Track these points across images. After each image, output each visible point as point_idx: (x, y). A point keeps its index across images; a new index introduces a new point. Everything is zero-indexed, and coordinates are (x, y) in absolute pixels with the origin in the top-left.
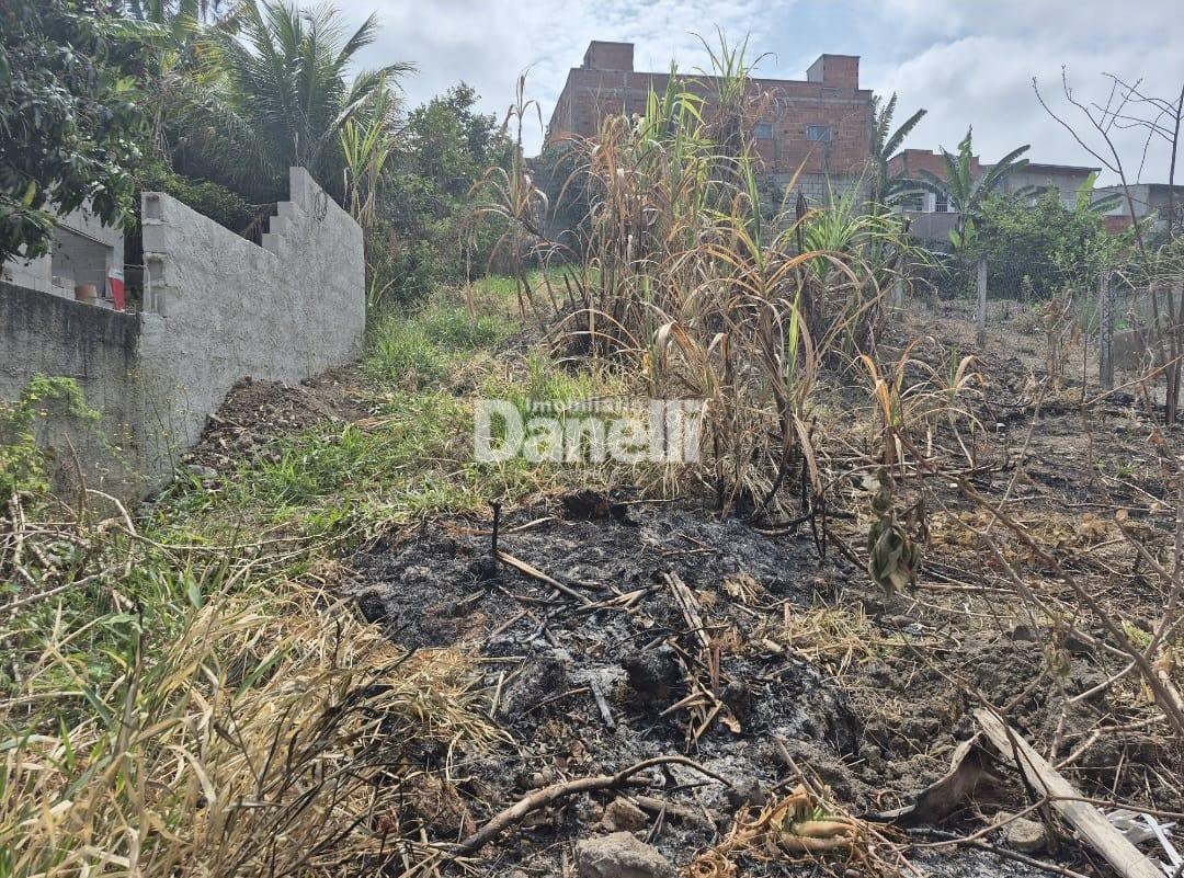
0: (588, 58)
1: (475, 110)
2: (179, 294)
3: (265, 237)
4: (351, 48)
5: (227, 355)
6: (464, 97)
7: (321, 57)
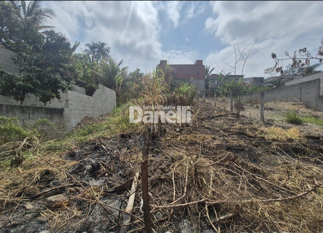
0: (160, 63)
1: (140, 72)
2: (71, 105)
3: (93, 95)
4: (119, 64)
5: (83, 113)
6: (139, 70)
7: (115, 66)
